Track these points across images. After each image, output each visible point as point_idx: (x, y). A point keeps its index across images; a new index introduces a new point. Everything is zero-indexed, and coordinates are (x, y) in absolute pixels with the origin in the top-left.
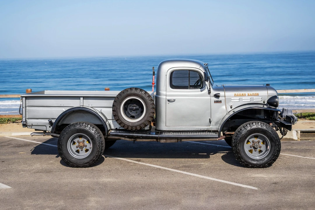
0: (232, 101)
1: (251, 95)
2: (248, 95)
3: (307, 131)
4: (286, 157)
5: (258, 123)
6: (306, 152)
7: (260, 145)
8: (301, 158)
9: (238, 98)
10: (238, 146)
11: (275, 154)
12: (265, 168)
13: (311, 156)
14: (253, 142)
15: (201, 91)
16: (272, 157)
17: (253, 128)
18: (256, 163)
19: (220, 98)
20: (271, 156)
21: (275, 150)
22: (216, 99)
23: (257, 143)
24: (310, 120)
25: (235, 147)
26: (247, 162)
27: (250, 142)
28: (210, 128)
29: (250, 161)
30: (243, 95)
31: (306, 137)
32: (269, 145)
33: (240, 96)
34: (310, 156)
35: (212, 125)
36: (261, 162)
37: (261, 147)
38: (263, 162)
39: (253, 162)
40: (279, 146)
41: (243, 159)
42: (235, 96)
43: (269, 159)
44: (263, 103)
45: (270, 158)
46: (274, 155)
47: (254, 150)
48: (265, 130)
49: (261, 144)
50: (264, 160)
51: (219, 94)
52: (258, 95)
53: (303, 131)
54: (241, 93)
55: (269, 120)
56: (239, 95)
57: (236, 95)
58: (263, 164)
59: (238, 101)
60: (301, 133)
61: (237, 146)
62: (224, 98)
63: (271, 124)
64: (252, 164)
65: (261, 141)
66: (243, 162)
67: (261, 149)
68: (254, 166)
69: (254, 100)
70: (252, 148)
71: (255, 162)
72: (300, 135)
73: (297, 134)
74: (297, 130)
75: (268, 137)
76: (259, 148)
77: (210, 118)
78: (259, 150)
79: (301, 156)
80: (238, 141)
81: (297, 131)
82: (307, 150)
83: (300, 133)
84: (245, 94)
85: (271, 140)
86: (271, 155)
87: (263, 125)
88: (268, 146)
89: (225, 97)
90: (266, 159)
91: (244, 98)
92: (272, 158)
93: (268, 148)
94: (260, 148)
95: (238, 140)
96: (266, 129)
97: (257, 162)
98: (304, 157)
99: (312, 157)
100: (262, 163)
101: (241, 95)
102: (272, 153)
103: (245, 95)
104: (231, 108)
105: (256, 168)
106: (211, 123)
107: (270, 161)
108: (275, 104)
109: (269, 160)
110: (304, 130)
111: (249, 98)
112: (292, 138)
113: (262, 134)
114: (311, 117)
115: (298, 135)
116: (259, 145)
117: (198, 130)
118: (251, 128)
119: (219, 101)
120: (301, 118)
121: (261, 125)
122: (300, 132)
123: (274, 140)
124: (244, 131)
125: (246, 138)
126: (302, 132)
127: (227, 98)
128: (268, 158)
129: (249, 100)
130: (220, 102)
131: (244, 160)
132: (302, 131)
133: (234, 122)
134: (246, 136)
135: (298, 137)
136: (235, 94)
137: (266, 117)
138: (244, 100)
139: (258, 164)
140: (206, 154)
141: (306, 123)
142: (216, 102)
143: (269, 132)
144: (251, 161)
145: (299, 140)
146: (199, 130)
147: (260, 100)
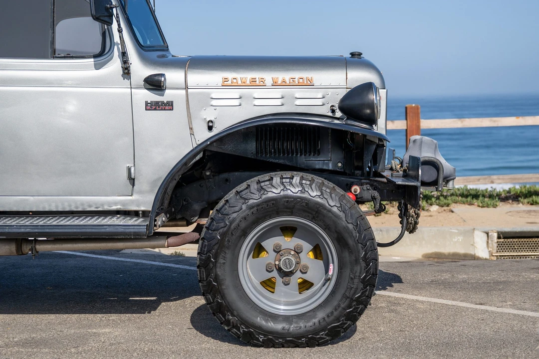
0: (214, 102)
1: (284, 84)
2: (275, 85)
3: (516, 233)
4: (418, 305)
5: (292, 178)
6: (494, 290)
7: (302, 263)
8: (468, 309)
9: (235, 93)
10: (215, 264)
11: (355, 294)
12: (319, 345)
13: (505, 302)
14: (277, 250)
15: (98, 67)
16: (343, 306)
17: (270, 195)
18: (283, 329)
19: (167, 92)
20: (342, 299)
21: (356, 281)
22: (152, 97)
23: (293, 253)
24: (532, 204)
25: (203, 270)
26: (247, 324)
27: (265, 250)
28: (132, 202)
29: (260, 321)
30: (253, 84)
31: (514, 250)
32: (333, 263)
33: (244, 85)
34: (501, 304)
35: (140, 192)
36: (302, 325)
37: (307, 268)
38: (310, 324)
39: (271, 325)
40: (368, 265)
41: (235, 313)
42: (225, 85)
43: (332, 313)
44: (330, 114)
45: (336, 310)
46: (352, 300)
47: (279, 280)
48: (318, 203)
49: (308, 257)
50: (314, 317)
51: (163, 75)
52: (310, 85)
53: (505, 233)
54: (248, 75)
55: (352, 175)
56: (240, 82)
57: (229, 83)
58: (308, 332)
59: (237, 102)
60: (499, 238)
61: (211, 265)
62: (184, 92)
63: (356, 189)
64: (266, 332)
65: (307, 246)
66: (234, 327)
67: (307, 277)
68: (273, 340)
69: (298, 102)
70: (275, 274)
71: (278, 326)
72: (496, 245)
73: (488, 242)
74: (486, 230)
75: (327, 228)
76: (298, 274)
77: (131, 165)
78: (300, 281)
79: (472, 302)
80: (216, 247)
81: (487, 234)
82: (498, 283)
83: (495, 240)
84: (262, 80)
85: (340, 240)
86: (339, 296)
87: (310, 185)
88: (331, 267)
89: (186, 88)
90: (321, 315)
91: (257, 93)
92: (344, 309)
93: (330, 273)
94: (303, 273)
95: (214, 242)
96: (319, 200)
97: (287, 327)
98: (478, 307)
99: (506, 307)
100: (303, 329)
101: (248, 82)
102: (341, 291)
103: (262, 85)
104: (210, 128)
105: (283, 347)
106: (133, 185)
107: (337, 320)
108: (368, 111)
109: (332, 318)
110: (507, 228)
111: (277, 92)
112: (472, 253)
113: (305, 218)
114: (534, 197)
115: (490, 245)
116: (298, 263)
117: (89, 209)
118: (264, 197)
119: (163, 102)
120: (508, 200)
121: (301, 184)
122: (496, 235)
123: (351, 242)
124: (237, 209)
125: (245, 234)
126: (504, 236)
127: (193, 93)
128: (328, 310)
129: (279, 102)
130: (168, 106)
131: (239, 316)
132: (502, 233)
133: (227, 180)
134: (243, 225)
135: (490, 249)
136: (226, 80)
137: (340, 165)
138: (257, 102)
139: (289, 334)
140: (154, 298)
141: (518, 212)
142: (152, 106)
143: (330, 211)
144: (264, 323)
145: (495, 258)
146: (93, 209)
147: (319, 102)
